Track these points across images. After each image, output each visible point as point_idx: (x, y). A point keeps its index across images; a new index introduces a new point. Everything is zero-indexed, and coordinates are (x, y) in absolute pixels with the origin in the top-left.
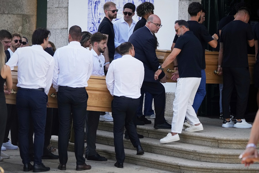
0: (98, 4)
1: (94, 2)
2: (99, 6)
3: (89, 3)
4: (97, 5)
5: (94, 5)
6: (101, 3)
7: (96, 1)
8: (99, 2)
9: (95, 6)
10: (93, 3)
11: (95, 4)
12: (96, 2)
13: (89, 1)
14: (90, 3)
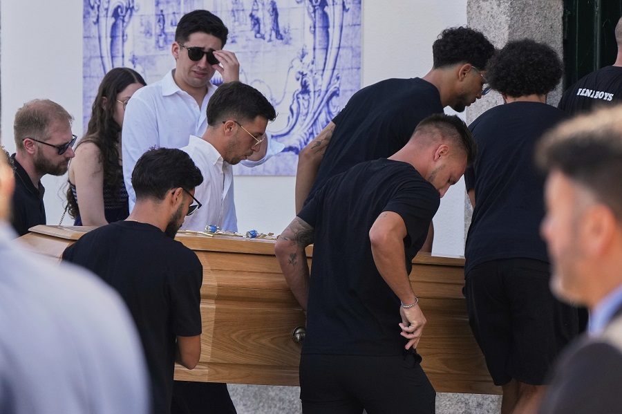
0: (126, 19)
1: (107, 9)
2: (130, 26)
3: (88, 13)
4: (120, 22)
5: (107, 22)
6: (140, 13)
7: (119, 7)
8: (130, 9)
9: (114, 26)
10: (103, 13)
11: (113, 20)
12: (116, 11)
13: (89, 6)
14: (93, 14)
